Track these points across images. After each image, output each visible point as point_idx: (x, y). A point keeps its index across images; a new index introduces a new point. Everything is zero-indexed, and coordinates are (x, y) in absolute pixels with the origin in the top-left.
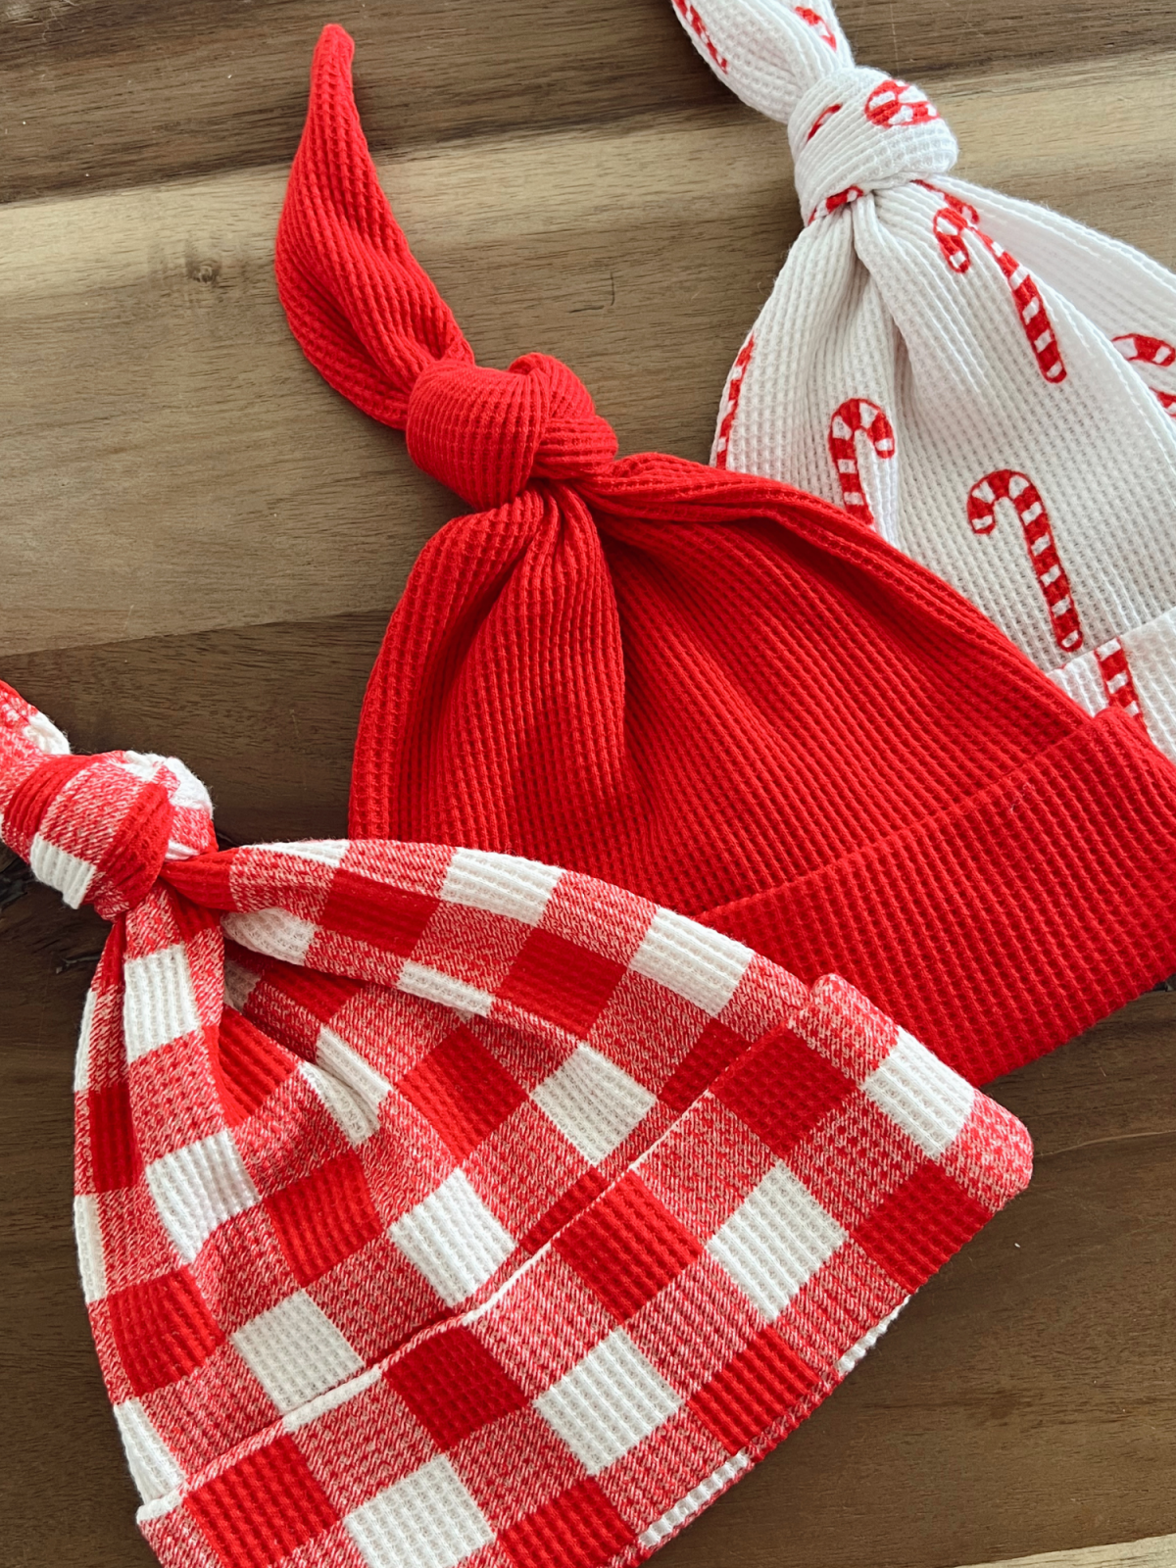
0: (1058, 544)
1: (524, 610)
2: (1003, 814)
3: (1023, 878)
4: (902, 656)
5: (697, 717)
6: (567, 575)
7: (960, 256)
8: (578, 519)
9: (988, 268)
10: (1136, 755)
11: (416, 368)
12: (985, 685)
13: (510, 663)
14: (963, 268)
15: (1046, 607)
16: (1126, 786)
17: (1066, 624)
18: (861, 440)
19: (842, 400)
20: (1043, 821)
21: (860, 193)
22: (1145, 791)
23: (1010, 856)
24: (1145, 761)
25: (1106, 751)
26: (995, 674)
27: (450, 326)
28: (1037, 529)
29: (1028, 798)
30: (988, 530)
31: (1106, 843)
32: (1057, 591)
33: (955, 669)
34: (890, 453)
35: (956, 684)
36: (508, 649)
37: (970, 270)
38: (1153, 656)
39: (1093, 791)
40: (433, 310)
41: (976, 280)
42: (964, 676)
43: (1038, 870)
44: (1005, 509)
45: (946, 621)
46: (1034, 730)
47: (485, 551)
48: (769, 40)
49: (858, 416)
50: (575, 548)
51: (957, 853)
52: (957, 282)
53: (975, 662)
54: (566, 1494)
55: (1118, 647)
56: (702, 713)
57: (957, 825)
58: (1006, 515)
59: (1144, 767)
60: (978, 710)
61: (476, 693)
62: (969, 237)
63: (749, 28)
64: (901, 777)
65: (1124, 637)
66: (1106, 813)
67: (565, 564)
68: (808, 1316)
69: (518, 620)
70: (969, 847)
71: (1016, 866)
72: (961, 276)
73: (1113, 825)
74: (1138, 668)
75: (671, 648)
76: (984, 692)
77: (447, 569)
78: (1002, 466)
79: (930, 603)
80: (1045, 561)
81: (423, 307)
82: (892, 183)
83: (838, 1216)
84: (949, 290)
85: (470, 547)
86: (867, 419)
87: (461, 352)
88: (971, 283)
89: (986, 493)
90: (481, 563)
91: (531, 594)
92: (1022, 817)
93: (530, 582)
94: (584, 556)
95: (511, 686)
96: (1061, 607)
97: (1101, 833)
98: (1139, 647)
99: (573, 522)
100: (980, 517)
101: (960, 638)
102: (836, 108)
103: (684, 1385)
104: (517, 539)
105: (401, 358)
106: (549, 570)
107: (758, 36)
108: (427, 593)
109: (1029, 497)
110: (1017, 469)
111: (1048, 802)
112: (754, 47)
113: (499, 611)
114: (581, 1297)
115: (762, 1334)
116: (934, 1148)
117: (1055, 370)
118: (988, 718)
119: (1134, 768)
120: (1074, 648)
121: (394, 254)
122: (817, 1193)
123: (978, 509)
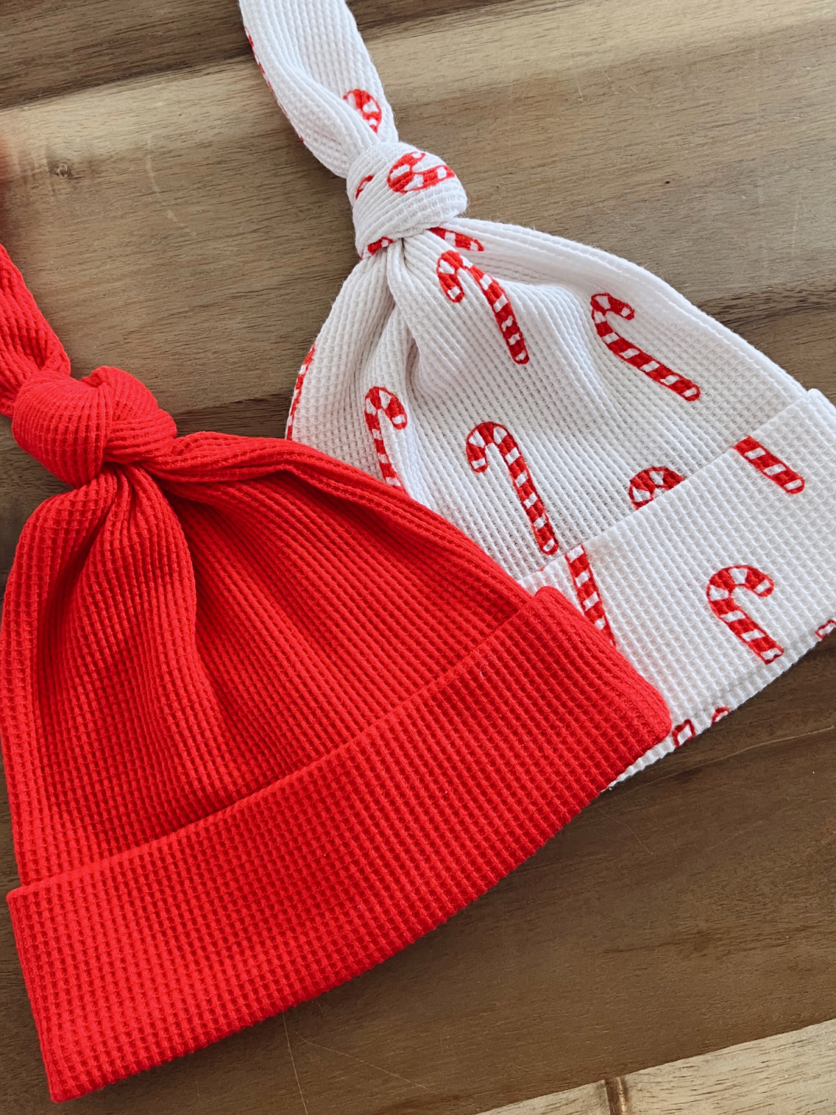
0: (534, 479)
1: (110, 565)
2: (476, 679)
3: (494, 725)
4: (396, 563)
5: (251, 630)
6: (139, 535)
7: (457, 290)
8: (145, 491)
9: (477, 298)
10: (565, 622)
11: (21, 377)
12: (458, 578)
13: (106, 603)
14: (459, 299)
15: (529, 523)
16: (561, 647)
17: (544, 535)
18: (382, 417)
19: (369, 388)
20: (504, 681)
21: (391, 241)
22: (576, 648)
23: (483, 710)
24: (573, 626)
25: (543, 623)
26: (463, 569)
27: (50, 343)
28: (518, 467)
29: (492, 665)
30: (483, 469)
31: (552, 690)
32: (536, 511)
33: (436, 567)
34: (404, 425)
35: (438, 578)
36: (102, 593)
37: (464, 300)
38: (607, 558)
39: (537, 653)
40: (37, 332)
41: (469, 307)
42: (442, 572)
43: (504, 718)
44: (493, 452)
45: (424, 533)
46: (494, 610)
47: (69, 523)
49: (379, 399)
50: (143, 513)
51: (445, 713)
52: (454, 308)
53: (449, 561)
55: (581, 552)
56: (255, 628)
57: (443, 692)
58: (494, 457)
59: (572, 631)
60: (455, 597)
61: (83, 629)
62: (465, 277)
64: (403, 657)
65: (586, 544)
66: (549, 668)
67: (137, 526)
69: (106, 573)
70: (454, 707)
71: (489, 717)
72: (457, 305)
73: (555, 676)
74: (597, 567)
75: (230, 577)
76: (457, 583)
77: (42, 540)
78: (487, 420)
79: (411, 521)
80: (526, 490)
81: (28, 330)
82: (411, 233)
84: (448, 315)
85: (57, 522)
86: (385, 402)
87: (59, 361)
88: (465, 309)
89: (478, 440)
90: (67, 532)
91: (112, 552)
92: (489, 680)
93: (112, 544)
94: (152, 518)
95: (110, 619)
96: (540, 522)
97: (547, 683)
98: (597, 552)
99: (141, 494)
100: (477, 458)
101: (435, 544)
102: (370, 178)
104: (94, 512)
105: (10, 370)
106: (125, 532)
108: (30, 558)
109: (508, 444)
110: (497, 422)
111: (506, 666)
113: (91, 568)
117: (521, 356)
118: (461, 602)
119: (564, 632)
120: (552, 551)
121: (8, 290)
123: (474, 453)
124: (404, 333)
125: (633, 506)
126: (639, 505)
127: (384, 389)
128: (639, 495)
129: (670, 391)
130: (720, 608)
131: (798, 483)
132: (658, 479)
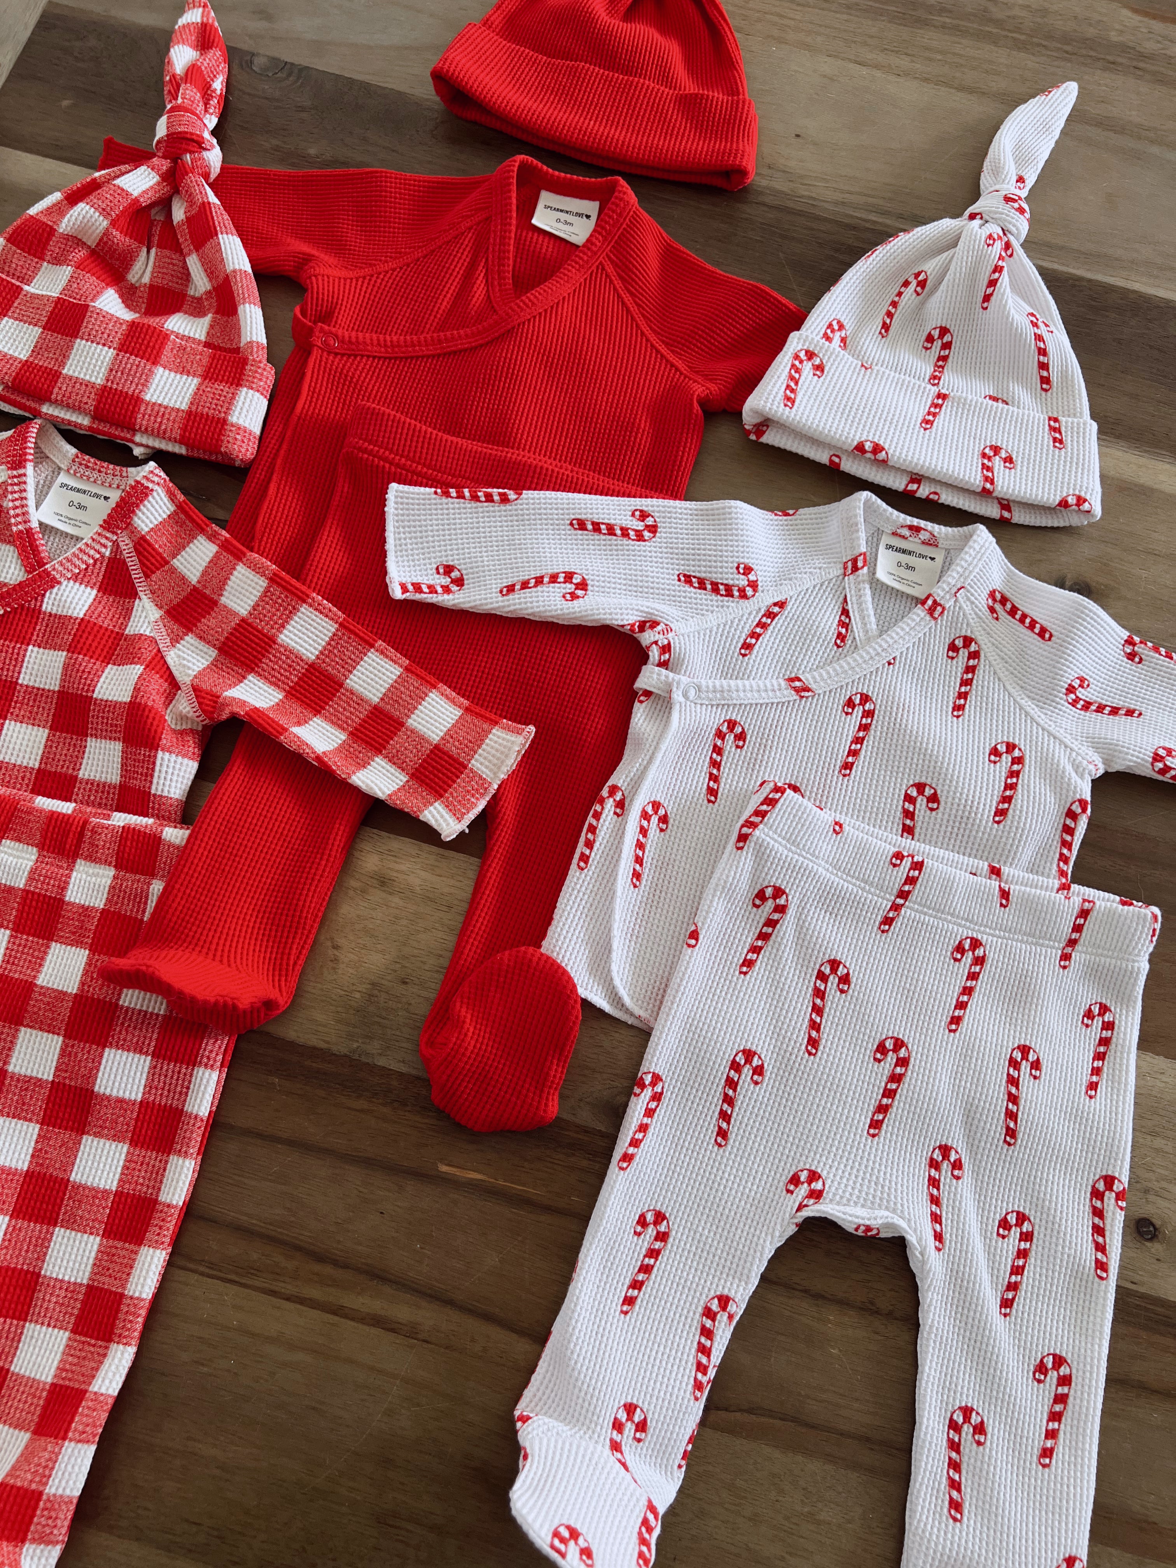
54: (51, 369)
68: (152, 410)
83: (191, 403)
103: (108, 380)
114: (119, 335)
115: (138, 397)
116: (234, 418)
122: (196, 394)
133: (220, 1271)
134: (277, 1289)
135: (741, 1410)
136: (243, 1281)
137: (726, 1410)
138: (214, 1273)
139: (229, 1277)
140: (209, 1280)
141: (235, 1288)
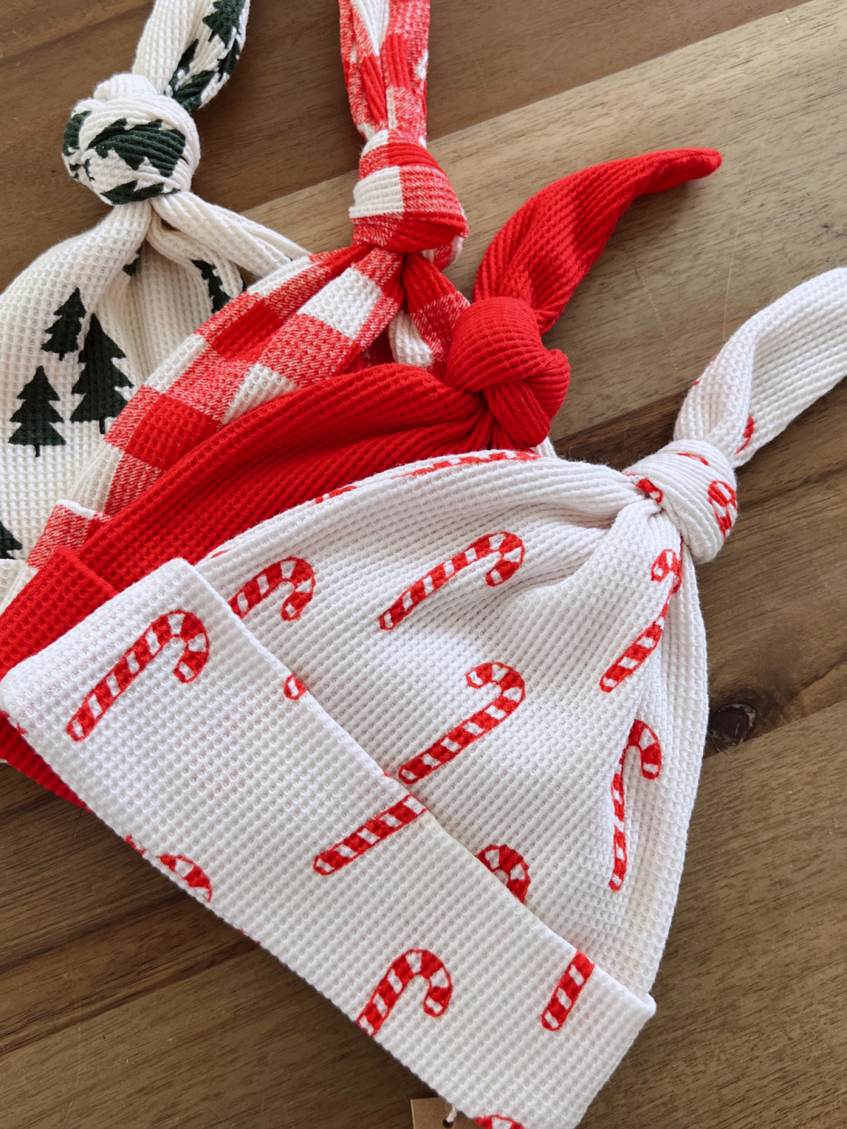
0: (477, 741)
15: (425, 748)
17: (418, 767)
18: (493, 558)
19: (518, 534)
21: (659, 501)
28: (485, 721)
30: (471, 683)
32: (441, 753)
34: (493, 583)
44: (491, 692)
48: (725, 405)
49: (511, 549)
55: (417, 811)
58: (487, 694)
63: (725, 387)
65: (426, 814)
78: (524, 677)
80: (461, 737)
82: (675, 519)
86: (510, 556)
89: (499, 674)
96: (430, 760)
98: (422, 828)
100: (479, 675)
102: (705, 463)
107: (723, 396)
109: (507, 706)
110: (526, 688)
112: (715, 397)
117: (609, 682)
120: (403, 779)
123: (485, 672)
124: (586, 550)
125: (479, 851)
126: (482, 857)
127: (523, 551)
128: (493, 856)
129: (613, 861)
130: (401, 967)
131: (555, 1024)
132: (517, 872)
133: (103, 998)
134: (190, 963)
135: (832, 667)
136: (142, 986)
137: (817, 678)
138: (99, 1005)
139: (120, 995)
140: (98, 1019)
141: (138, 1003)
